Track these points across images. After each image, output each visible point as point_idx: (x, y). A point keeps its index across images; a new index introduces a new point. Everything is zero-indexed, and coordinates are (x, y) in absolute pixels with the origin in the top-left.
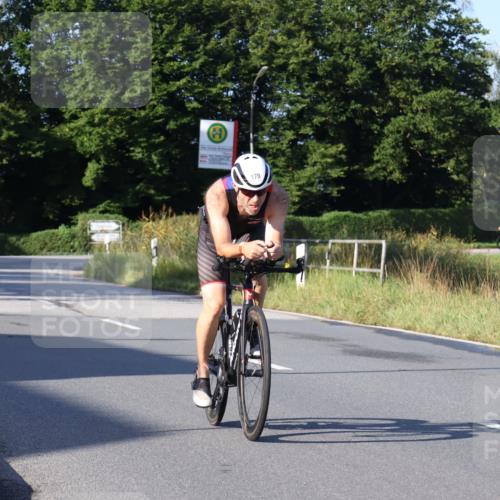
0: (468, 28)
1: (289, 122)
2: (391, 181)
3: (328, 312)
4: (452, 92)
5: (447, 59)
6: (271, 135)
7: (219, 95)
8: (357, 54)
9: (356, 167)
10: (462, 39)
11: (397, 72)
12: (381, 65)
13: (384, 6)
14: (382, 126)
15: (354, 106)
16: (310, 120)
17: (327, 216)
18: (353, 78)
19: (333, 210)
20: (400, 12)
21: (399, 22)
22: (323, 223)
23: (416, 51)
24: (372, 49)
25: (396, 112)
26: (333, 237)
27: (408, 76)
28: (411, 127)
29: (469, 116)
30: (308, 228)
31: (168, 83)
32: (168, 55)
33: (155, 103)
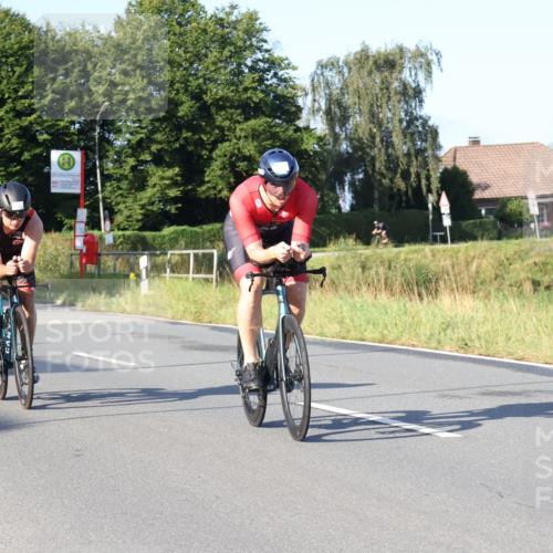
0: (280, 65)
1: (130, 151)
2: (221, 198)
3: (170, 313)
4: (269, 120)
5: (262, 91)
6: (115, 162)
7: (67, 128)
8: (186, 90)
9: (190, 187)
10: (275, 75)
11: (221, 103)
12: (207, 98)
13: (207, 48)
14: (211, 151)
15: (186, 134)
16: (149, 148)
17: (167, 231)
18: (183, 111)
19: (172, 225)
20: (221, 53)
21: (221, 61)
22: (164, 237)
23: (237, 86)
24: (199, 85)
25: (223, 139)
26: (172, 248)
27: (231, 107)
28: (236, 151)
29: (285, 141)
30: (150, 241)
31: (20, 118)
32: (20, 94)
33: (9, 136)
